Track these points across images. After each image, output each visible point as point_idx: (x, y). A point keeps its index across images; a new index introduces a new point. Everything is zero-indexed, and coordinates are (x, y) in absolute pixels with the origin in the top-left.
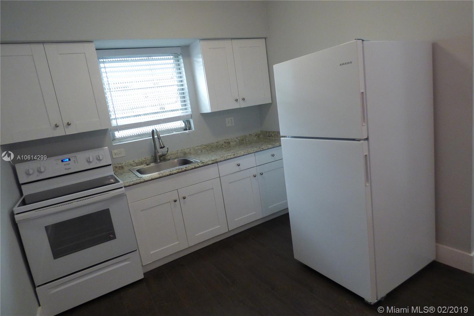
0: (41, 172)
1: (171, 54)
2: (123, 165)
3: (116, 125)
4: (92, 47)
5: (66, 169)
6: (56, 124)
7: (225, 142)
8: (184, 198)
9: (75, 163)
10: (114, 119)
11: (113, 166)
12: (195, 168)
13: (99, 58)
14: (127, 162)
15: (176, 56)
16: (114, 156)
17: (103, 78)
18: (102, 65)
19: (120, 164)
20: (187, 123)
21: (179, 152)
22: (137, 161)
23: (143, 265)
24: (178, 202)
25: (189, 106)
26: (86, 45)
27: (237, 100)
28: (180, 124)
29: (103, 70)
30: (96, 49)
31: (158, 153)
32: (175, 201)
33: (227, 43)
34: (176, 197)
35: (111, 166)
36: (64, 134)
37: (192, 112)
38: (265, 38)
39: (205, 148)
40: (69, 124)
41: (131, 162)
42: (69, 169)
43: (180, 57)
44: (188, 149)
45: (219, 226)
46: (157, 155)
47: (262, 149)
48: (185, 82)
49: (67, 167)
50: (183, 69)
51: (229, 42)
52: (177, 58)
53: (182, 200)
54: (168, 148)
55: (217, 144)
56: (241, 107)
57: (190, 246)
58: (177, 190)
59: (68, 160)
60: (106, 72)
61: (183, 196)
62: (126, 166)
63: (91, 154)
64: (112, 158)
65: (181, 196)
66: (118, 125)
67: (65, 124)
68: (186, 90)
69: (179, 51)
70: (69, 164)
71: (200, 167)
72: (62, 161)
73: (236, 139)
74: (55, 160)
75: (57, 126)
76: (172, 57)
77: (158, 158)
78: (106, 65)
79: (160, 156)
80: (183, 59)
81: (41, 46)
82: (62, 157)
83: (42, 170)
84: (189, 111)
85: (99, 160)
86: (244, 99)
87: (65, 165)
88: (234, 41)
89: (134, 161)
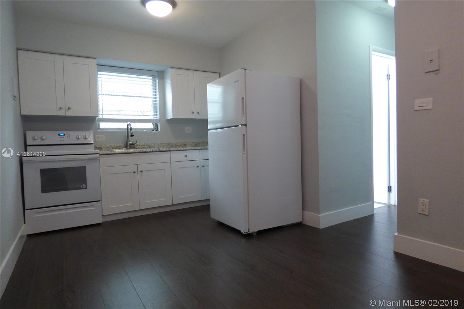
0: (43, 139)
1: (150, 76)
2: (102, 146)
3: (102, 118)
4: (94, 62)
5: (60, 141)
6: (61, 107)
7: (182, 144)
8: (141, 172)
9: (68, 138)
10: (101, 114)
11: (94, 145)
12: (153, 152)
13: (98, 71)
14: (105, 145)
15: (154, 77)
16: (97, 140)
17: (98, 85)
18: (99, 76)
19: (100, 146)
20: (156, 126)
21: (146, 145)
22: (112, 145)
23: (103, 215)
24: (136, 174)
25: (158, 113)
26: (91, 60)
27: (193, 113)
28: (150, 126)
29: (99, 79)
30: (97, 65)
31: (129, 142)
32: (134, 172)
33: (191, 73)
34: (135, 170)
35: (93, 145)
36: (64, 115)
37: (160, 117)
38: (219, 73)
39: (166, 145)
40: (69, 109)
41: (108, 145)
42: (62, 141)
43: (157, 78)
44: (153, 144)
45: (165, 199)
46: (128, 143)
47: (205, 148)
48: (158, 96)
49: (62, 139)
50: (157, 87)
51: (192, 72)
52: (154, 79)
53: (140, 173)
54: (137, 139)
55: (176, 144)
56: (196, 118)
57: (141, 209)
58: (137, 165)
59: (63, 135)
60: (101, 81)
61: (141, 170)
62: (104, 147)
63: (81, 134)
64: (95, 140)
65: (140, 170)
66: (104, 118)
67: (67, 108)
68: (158, 102)
69: (156, 74)
70: (63, 138)
71: (156, 151)
72: (59, 135)
73: (191, 143)
74: (54, 133)
75: (61, 108)
76: (151, 78)
77: (129, 145)
78: (102, 76)
79: (131, 145)
80: (158, 80)
81: (61, 56)
82: (60, 132)
83: (44, 138)
84: (158, 117)
85: (85, 138)
86: (198, 113)
87: (60, 138)
88: (195, 72)
89: (110, 145)
